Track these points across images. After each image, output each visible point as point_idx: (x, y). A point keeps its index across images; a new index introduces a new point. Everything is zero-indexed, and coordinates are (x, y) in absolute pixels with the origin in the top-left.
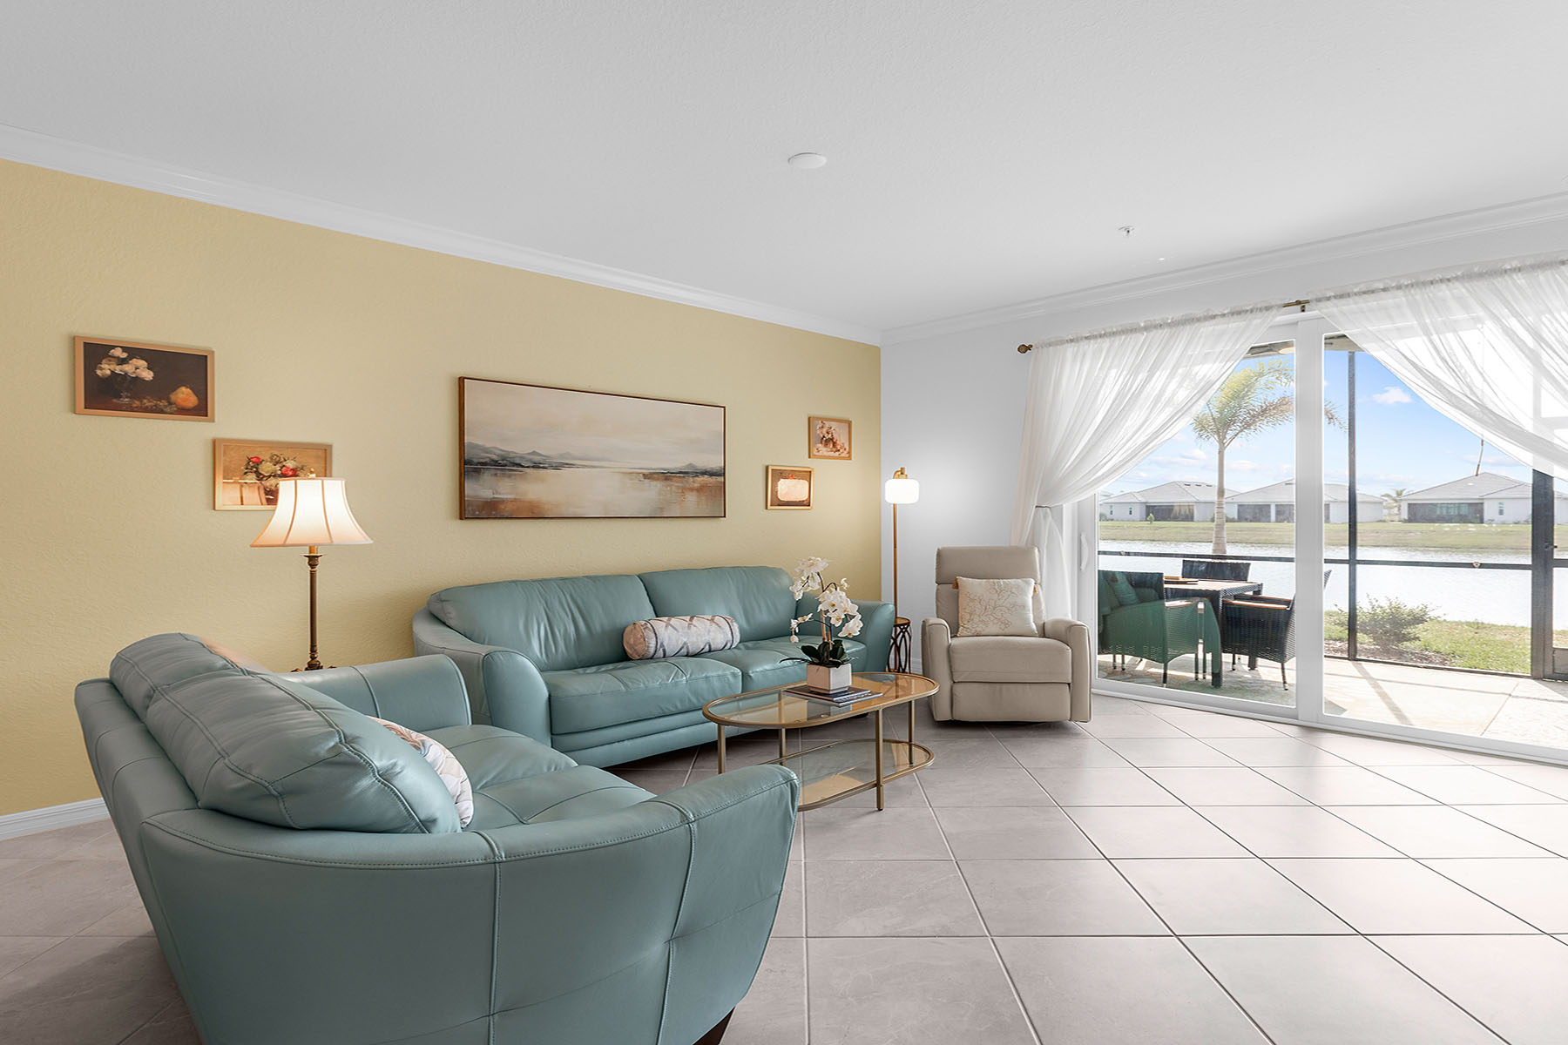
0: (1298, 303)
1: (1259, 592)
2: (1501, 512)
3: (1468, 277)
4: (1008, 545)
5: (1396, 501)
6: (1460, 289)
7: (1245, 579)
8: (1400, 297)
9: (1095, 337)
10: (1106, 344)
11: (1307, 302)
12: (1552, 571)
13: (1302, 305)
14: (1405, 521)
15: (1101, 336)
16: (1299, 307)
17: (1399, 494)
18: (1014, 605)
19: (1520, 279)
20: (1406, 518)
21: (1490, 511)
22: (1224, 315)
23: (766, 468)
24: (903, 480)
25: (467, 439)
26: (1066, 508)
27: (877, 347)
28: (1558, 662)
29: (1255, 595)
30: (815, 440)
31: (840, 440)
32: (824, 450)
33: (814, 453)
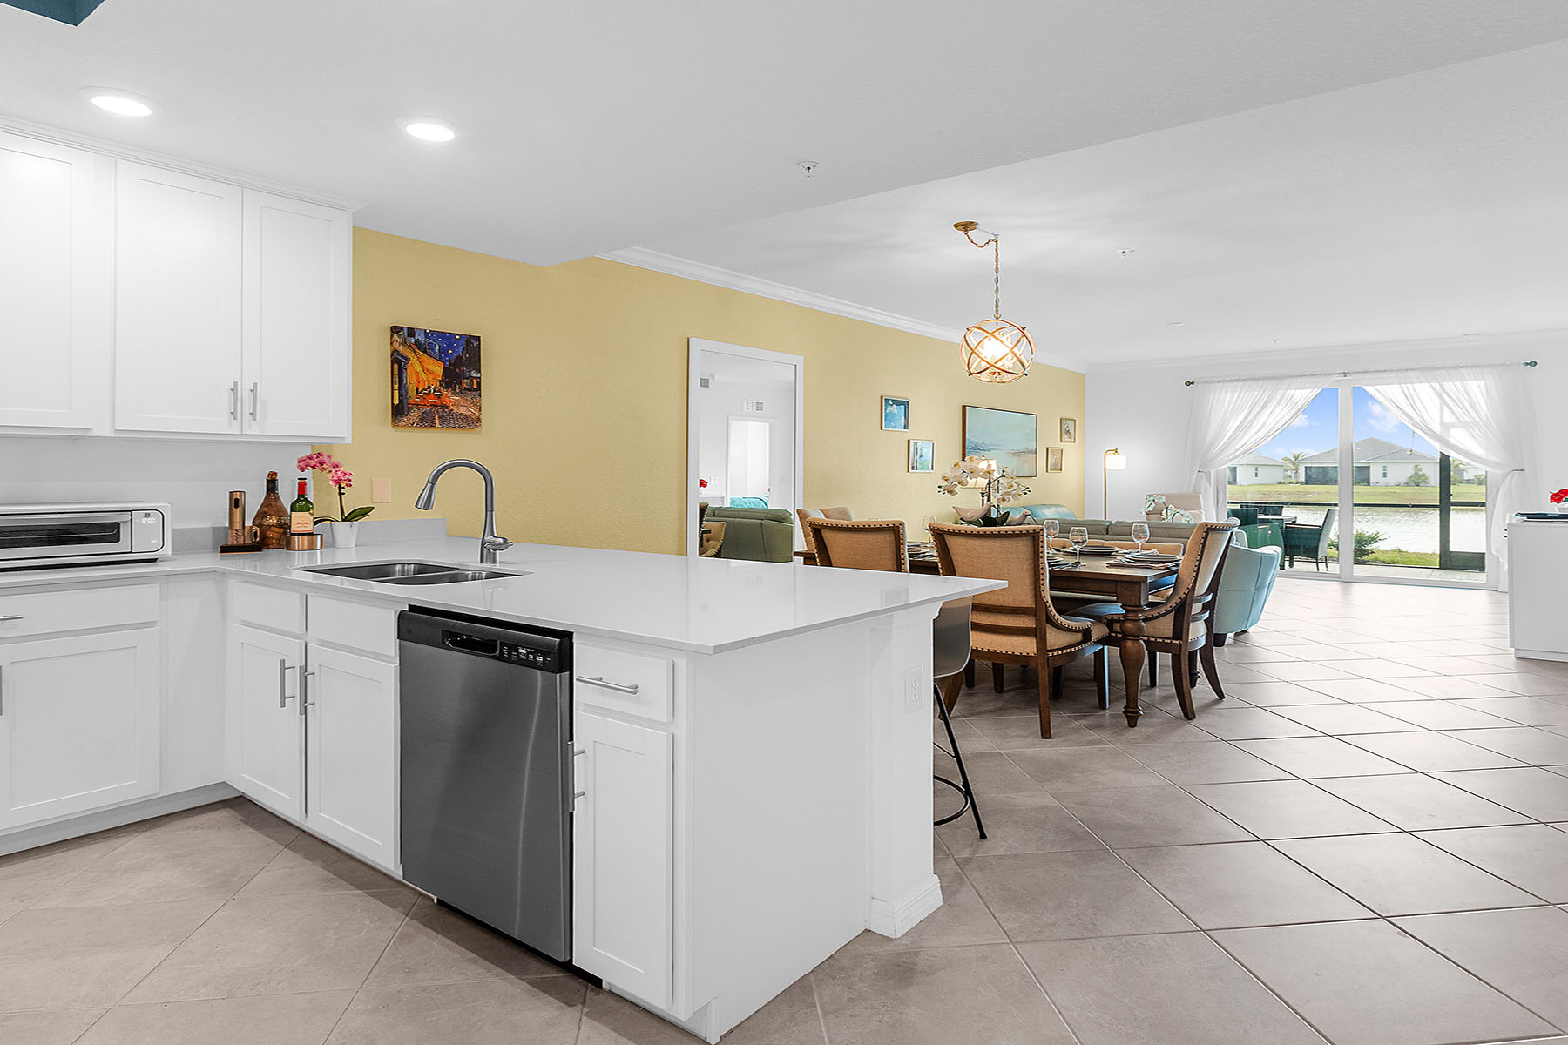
0: (1343, 373)
2: (1385, 474)
4: (1181, 492)
5: (1294, 464)
8: (1393, 375)
9: (1234, 381)
11: (1348, 373)
12: (1449, 509)
13: (1345, 374)
14: (1302, 483)
15: (1237, 380)
16: (1343, 375)
17: (1296, 458)
19: (1444, 372)
20: (1304, 480)
21: (1376, 474)
22: (1306, 375)
23: (1047, 449)
24: (1116, 456)
25: (967, 437)
26: (1212, 472)
27: (1084, 375)
28: (1453, 559)
29: (1294, 522)
30: (1063, 430)
31: (1072, 432)
32: (1065, 438)
33: (1063, 439)
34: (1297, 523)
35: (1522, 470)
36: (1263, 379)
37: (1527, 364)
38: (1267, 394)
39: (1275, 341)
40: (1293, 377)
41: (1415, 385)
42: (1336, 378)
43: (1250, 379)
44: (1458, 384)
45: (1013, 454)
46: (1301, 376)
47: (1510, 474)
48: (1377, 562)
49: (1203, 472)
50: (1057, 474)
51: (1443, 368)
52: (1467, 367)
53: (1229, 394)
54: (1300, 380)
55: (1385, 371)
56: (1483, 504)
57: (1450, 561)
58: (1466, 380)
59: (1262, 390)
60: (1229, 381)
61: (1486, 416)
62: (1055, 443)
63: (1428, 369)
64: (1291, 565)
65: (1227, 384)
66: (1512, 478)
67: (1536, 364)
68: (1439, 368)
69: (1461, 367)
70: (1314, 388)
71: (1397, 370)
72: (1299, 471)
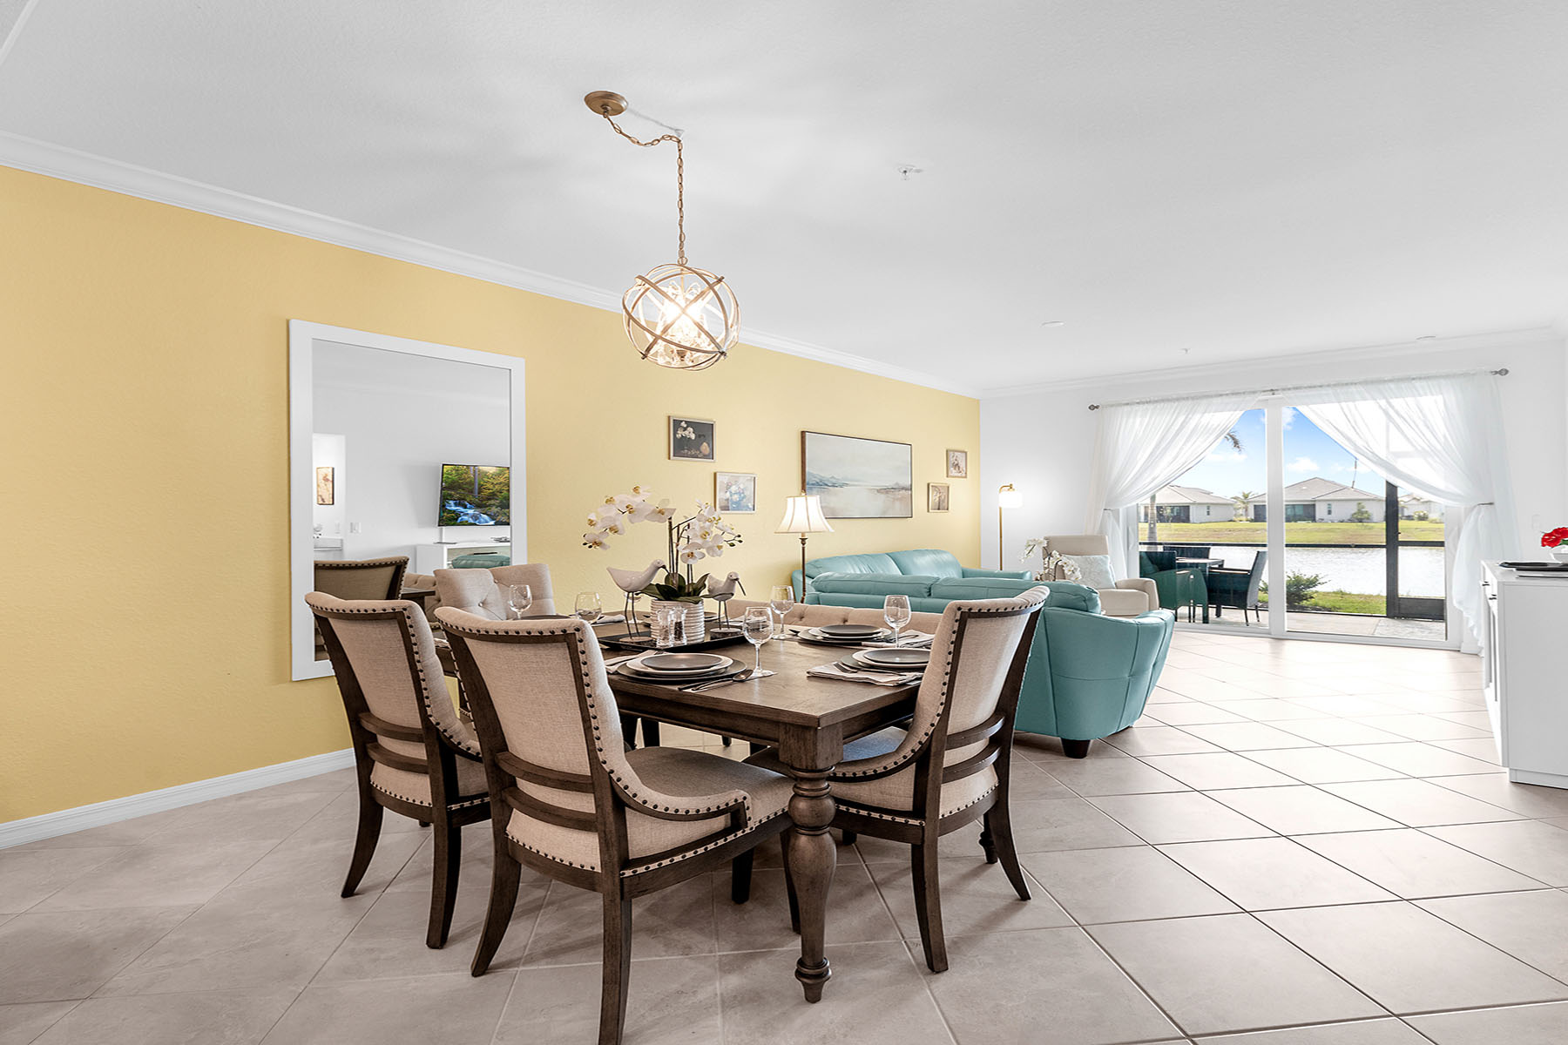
0: (1272, 390)
1: (1222, 565)
2: (1330, 512)
3: (1365, 383)
4: (1083, 534)
5: (1244, 503)
6: (1360, 388)
7: (1207, 558)
9: (1144, 403)
10: (1151, 406)
11: (1277, 390)
12: (1397, 549)
13: (1273, 392)
14: (1252, 521)
15: (1147, 402)
16: (1271, 393)
17: (1246, 497)
18: (1101, 571)
19: (1392, 385)
20: (1253, 518)
21: (1321, 511)
22: (1227, 395)
23: (928, 485)
24: (1011, 492)
25: (807, 469)
26: (1121, 510)
27: (978, 400)
28: (1402, 606)
29: (1221, 567)
30: (950, 465)
31: (962, 465)
32: (953, 472)
33: (950, 474)
34: (1225, 567)
35: (1491, 504)
36: (1178, 399)
37: (1496, 373)
38: (1181, 419)
39: (1187, 350)
40: (1211, 396)
41: (1357, 403)
42: (1262, 397)
43: (1163, 401)
44: (1410, 400)
45: (878, 491)
47: (1476, 510)
48: (1317, 609)
49: (1110, 509)
50: (941, 514)
51: (1391, 381)
52: (1420, 378)
53: (1138, 420)
55: (1321, 386)
56: (1441, 544)
57: (1399, 608)
58: (1420, 395)
59: (1175, 414)
60: (1138, 403)
61: (1445, 436)
62: (940, 478)
63: (1372, 382)
64: (1218, 614)
66: (1479, 513)
67: (1507, 372)
68: (1385, 381)
69: (1414, 379)
70: (1235, 410)
71: (1335, 385)
72: (1249, 510)
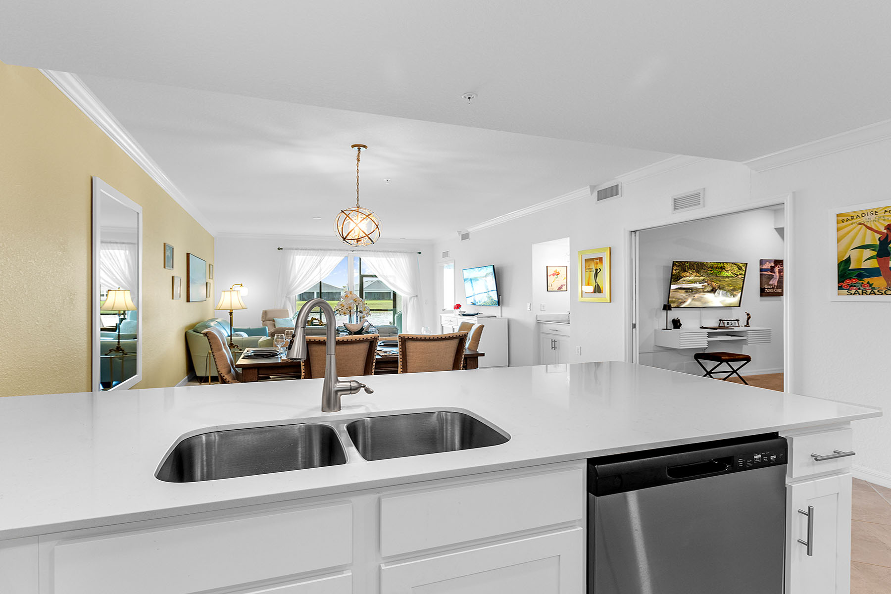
6: (382, 253)
10: (306, 251)
13: (353, 251)
23: (207, 283)
24: (242, 288)
25: (190, 275)
26: (291, 297)
27: (214, 238)
30: (210, 272)
33: (210, 277)
35: (417, 296)
36: (318, 250)
37: (418, 253)
42: (349, 252)
46: (335, 250)
49: (288, 297)
50: (209, 299)
54: (334, 252)
55: (370, 251)
62: (208, 279)
65: (300, 251)
66: (414, 299)
67: (421, 253)
71: (374, 251)
